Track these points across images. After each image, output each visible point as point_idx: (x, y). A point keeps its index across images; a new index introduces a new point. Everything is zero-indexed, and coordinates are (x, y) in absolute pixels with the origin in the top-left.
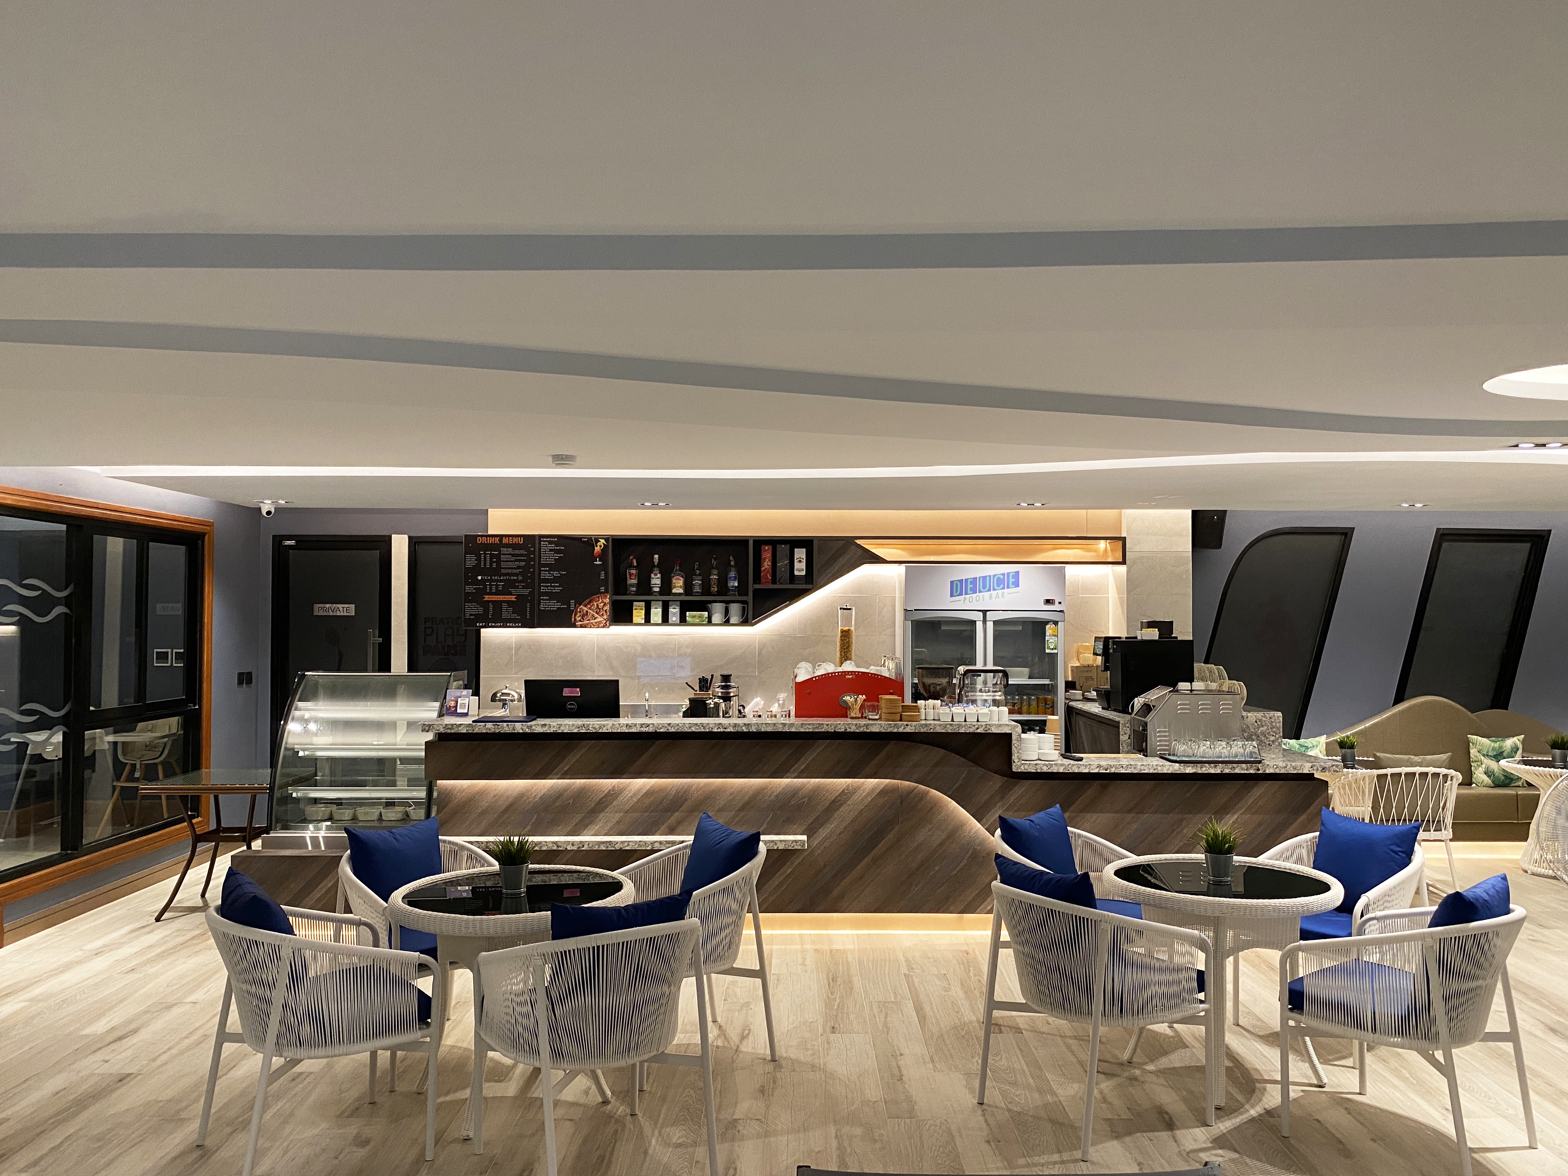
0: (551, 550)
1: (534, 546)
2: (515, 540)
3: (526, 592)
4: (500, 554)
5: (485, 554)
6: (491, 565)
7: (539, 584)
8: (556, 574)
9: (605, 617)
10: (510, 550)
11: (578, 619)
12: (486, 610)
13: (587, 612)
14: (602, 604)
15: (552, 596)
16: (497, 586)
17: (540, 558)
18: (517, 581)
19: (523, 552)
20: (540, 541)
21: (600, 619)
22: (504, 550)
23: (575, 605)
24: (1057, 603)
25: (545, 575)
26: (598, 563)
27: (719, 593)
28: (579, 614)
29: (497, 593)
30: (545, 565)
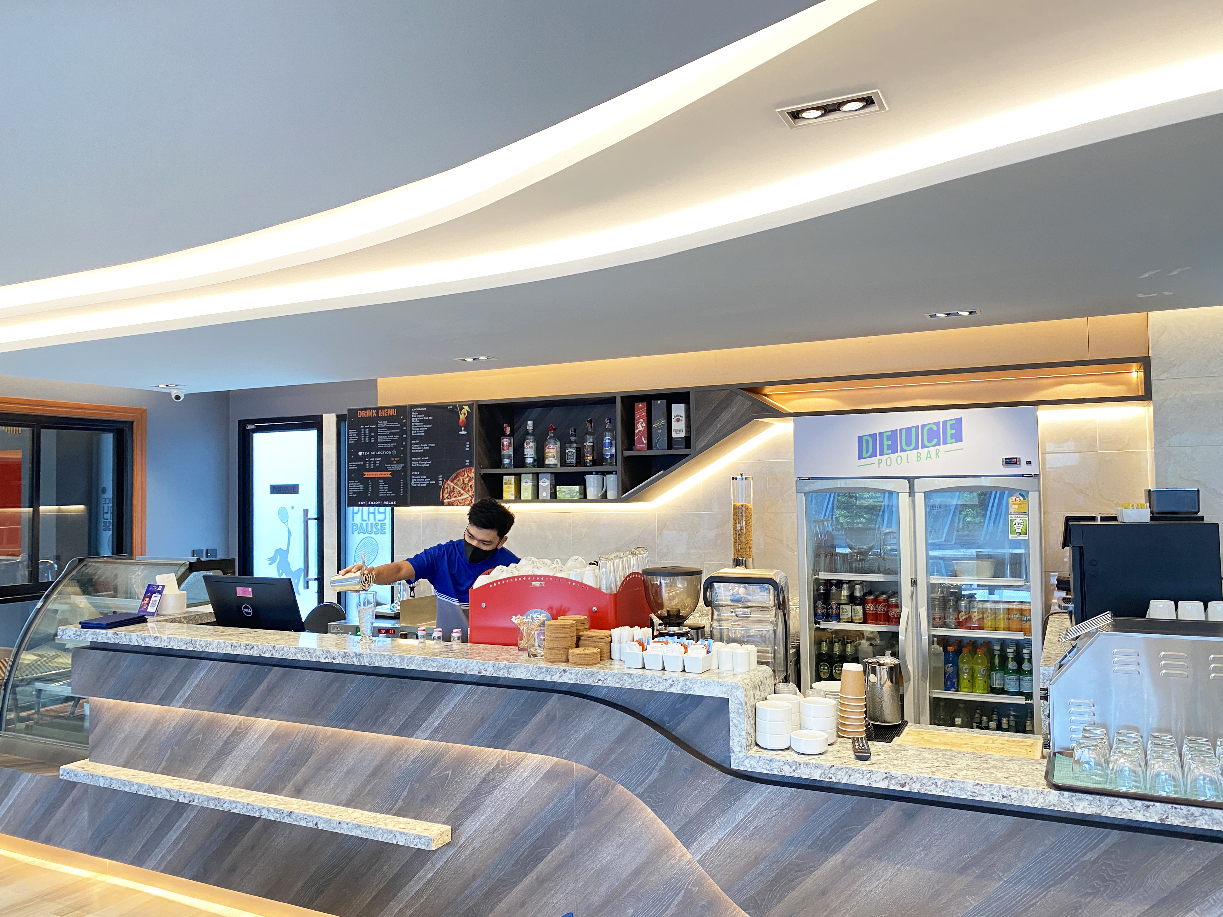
0: (421, 421)
1: (405, 418)
2: (390, 412)
3: (400, 467)
4: (377, 428)
5: (364, 428)
6: (370, 440)
7: (411, 458)
8: (425, 446)
9: (471, 493)
10: (385, 423)
11: (446, 496)
12: (366, 488)
13: (454, 488)
14: (467, 479)
15: (422, 471)
16: (375, 461)
17: (411, 430)
18: (392, 456)
19: (396, 424)
20: (411, 412)
21: (466, 496)
22: (380, 423)
23: (443, 480)
24: (1023, 462)
25: (416, 449)
26: (463, 432)
27: (594, 463)
28: (446, 491)
29: (376, 469)
30: (415, 438)
